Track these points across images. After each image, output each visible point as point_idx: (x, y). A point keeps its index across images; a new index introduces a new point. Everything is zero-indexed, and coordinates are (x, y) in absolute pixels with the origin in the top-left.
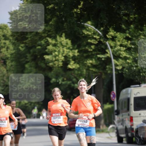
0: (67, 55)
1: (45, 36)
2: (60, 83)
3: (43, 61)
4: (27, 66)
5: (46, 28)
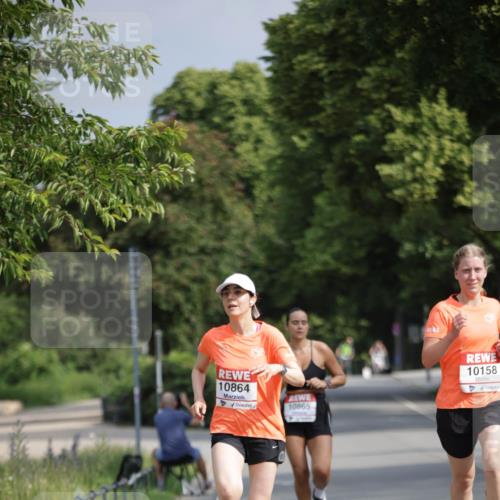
0: (454, 162)
1: (380, 99)
2: (428, 255)
3: (375, 184)
4: (320, 200)
5: (386, 74)
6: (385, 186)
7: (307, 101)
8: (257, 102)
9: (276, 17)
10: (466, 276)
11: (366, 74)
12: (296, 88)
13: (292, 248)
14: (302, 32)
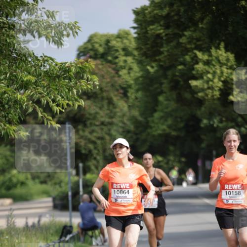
0: (228, 79)
1: (191, 48)
2: (215, 125)
3: (188, 90)
4: (161, 98)
5: (194, 35)
6: (193, 91)
7: (155, 49)
8: (130, 49)
9: (139, 7)
10: (229, 144)
11: (184, 35)
12: (149, 42)
13: (148, 122)
14: (152, 14)
